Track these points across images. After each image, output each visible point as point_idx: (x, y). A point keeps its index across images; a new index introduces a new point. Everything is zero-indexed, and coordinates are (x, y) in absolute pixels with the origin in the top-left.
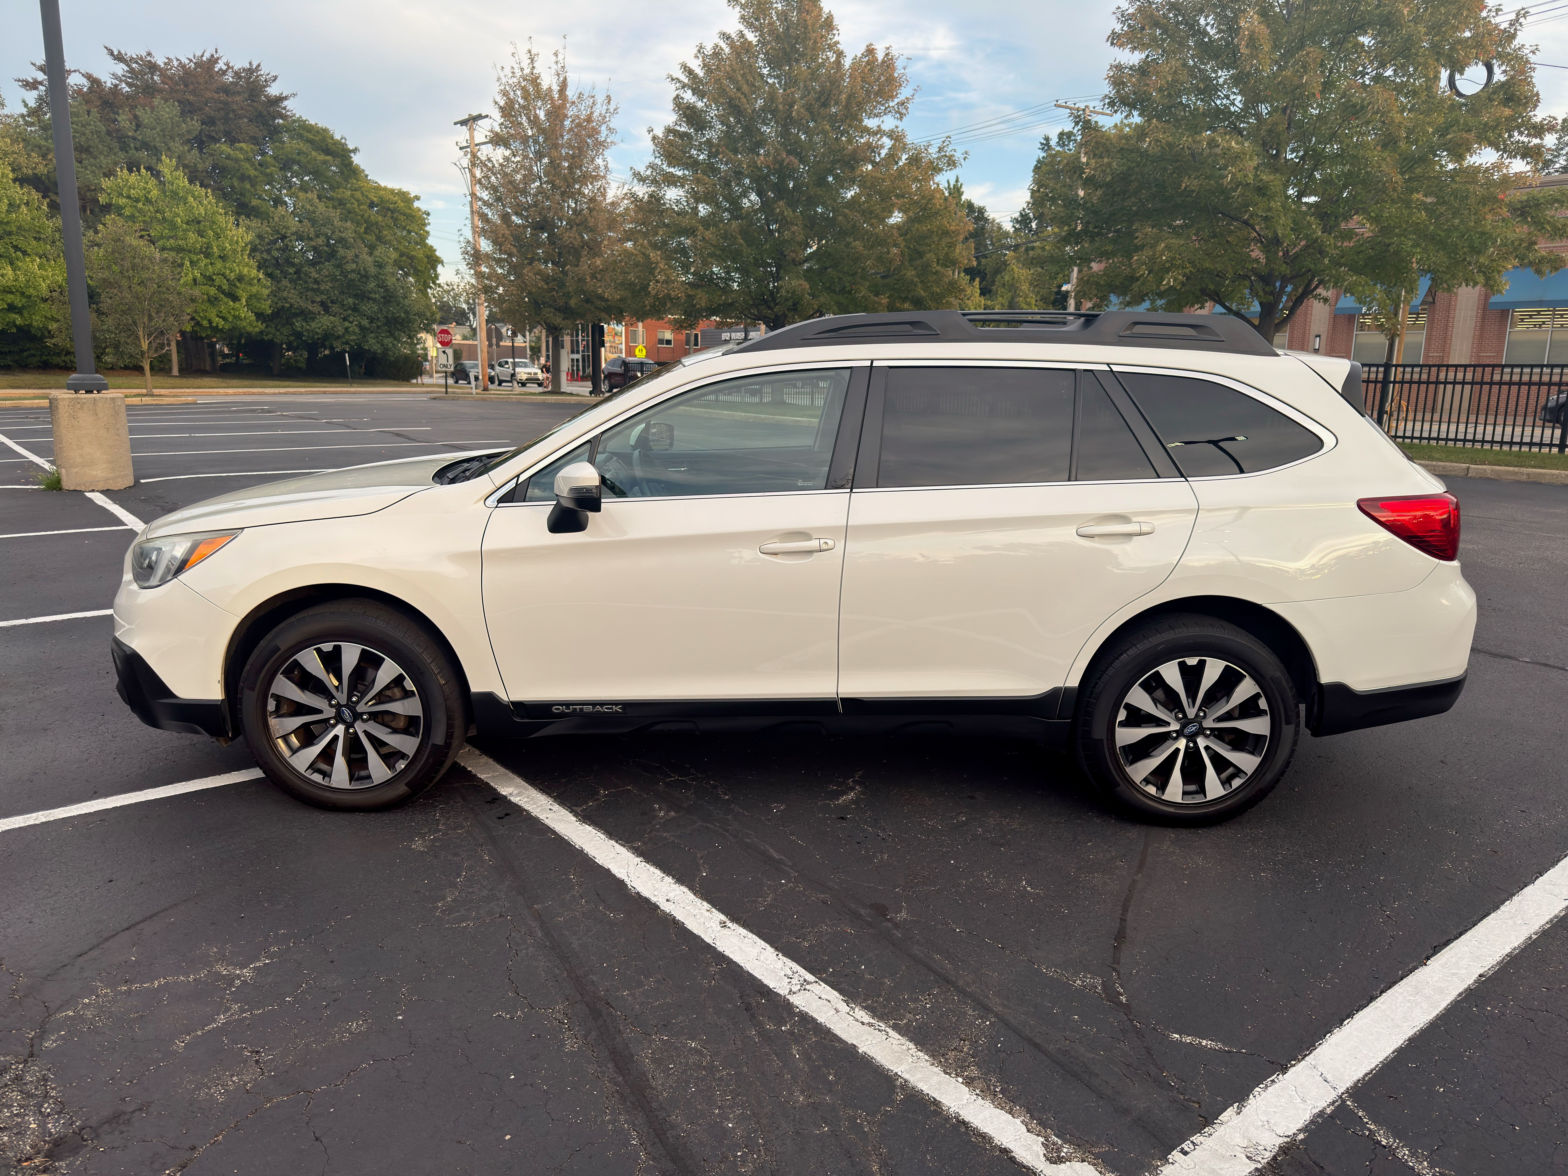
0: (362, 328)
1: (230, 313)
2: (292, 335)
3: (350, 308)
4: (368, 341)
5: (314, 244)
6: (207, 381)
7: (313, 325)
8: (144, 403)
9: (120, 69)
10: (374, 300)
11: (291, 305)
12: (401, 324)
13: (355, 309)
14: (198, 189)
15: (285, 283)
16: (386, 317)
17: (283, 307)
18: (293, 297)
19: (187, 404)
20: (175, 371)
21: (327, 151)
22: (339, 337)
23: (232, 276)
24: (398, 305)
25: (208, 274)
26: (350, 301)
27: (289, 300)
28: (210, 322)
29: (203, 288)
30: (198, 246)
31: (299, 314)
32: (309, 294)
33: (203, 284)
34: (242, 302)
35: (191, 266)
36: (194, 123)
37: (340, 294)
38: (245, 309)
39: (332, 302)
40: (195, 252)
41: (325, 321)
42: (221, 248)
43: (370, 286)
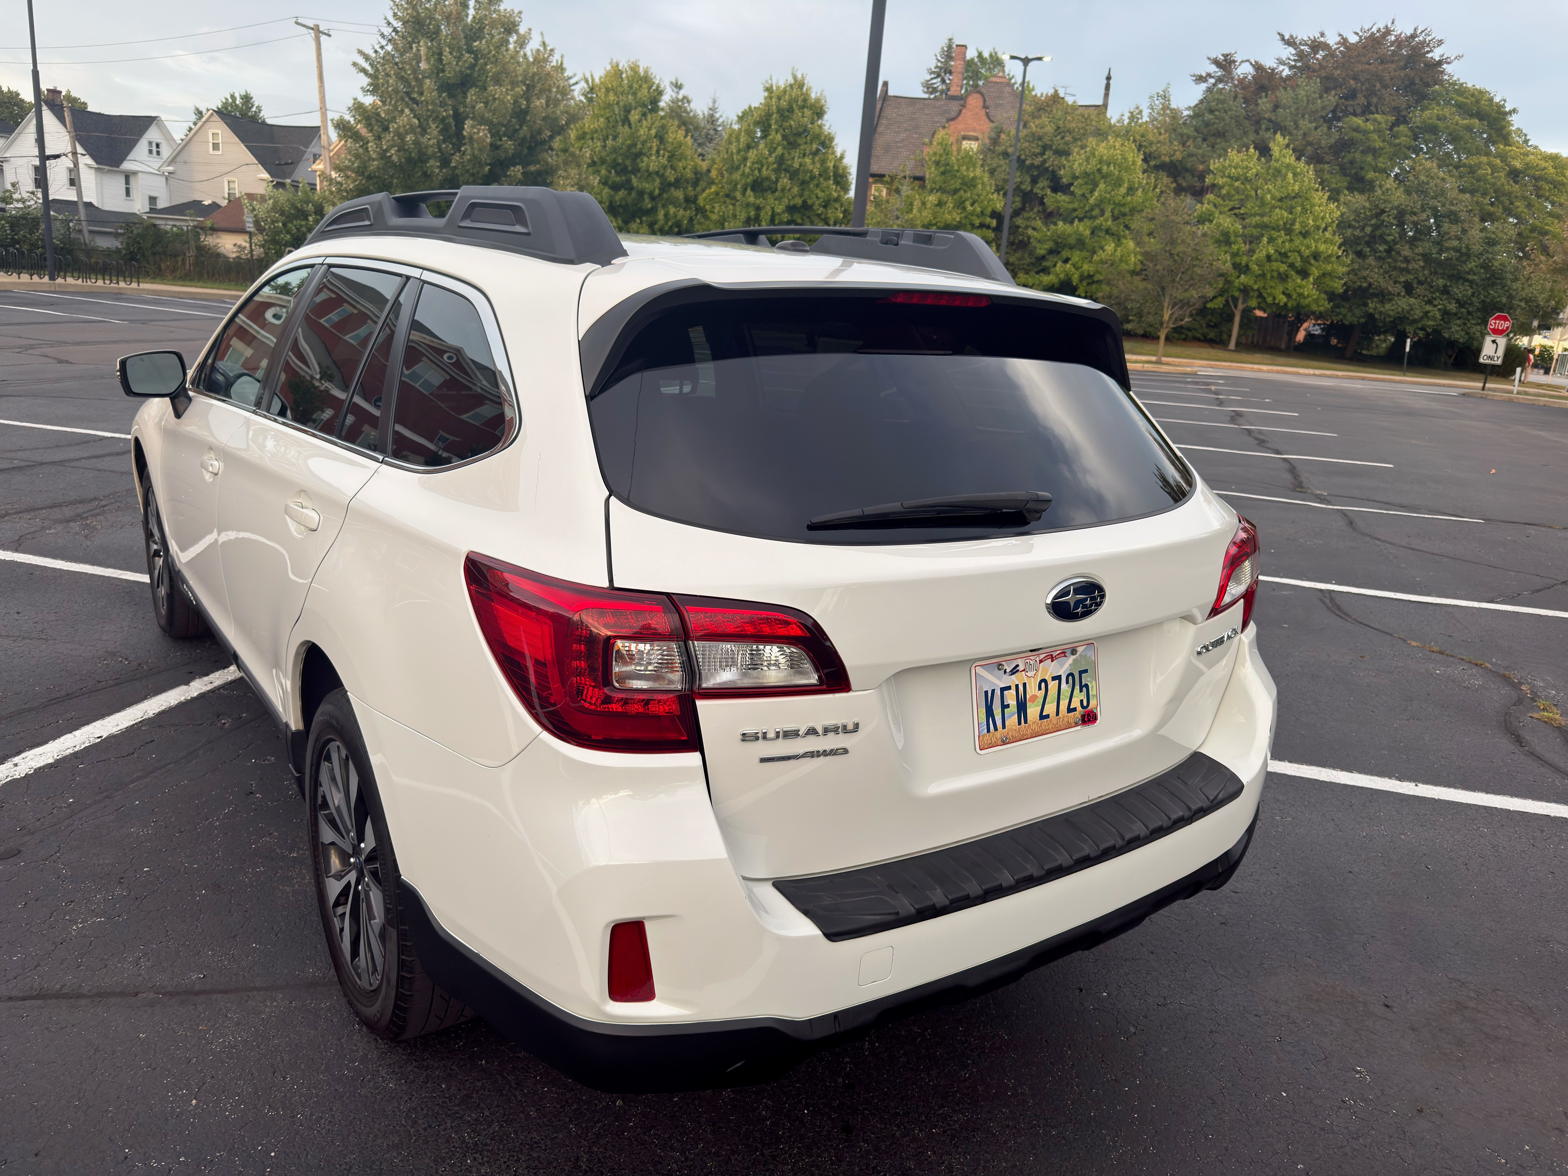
0: (1445, 313)
1: (1295, 290)
2: (1363, 317)
3: (1438, 290)
5: (1416, 219)
7: (1388, 306)
9: (1288, 53)
10: (1471, 282)
11: (1370, 285)
13: (1445, 291)
14: (1301, 165)
15: (1371, 260)
17: (1360, 287)
18: (1375, 276)
20: (1232, 345)
21: (1477, 115)
22: (1415, 321)
23: (1307, 253)
24: (1503, 287)
25: (1283, 251)
26: (1441, 282)
27: (1369, 279)
28: (1274, 298)
29: (1275, 265)
30: (1281, 223)
31: (1376, 295)
32: (1394, 273)
33: (1276, 261)
34: (1311, 279)
35: (1268, 242)
36: (1332, 99)
37: (1431, 274)
38: (1311, 287)
39: (1420, 283)
40: (1277, 228)
41: (1403, 303)
42: (1304, 224)
43: (1470, 266)
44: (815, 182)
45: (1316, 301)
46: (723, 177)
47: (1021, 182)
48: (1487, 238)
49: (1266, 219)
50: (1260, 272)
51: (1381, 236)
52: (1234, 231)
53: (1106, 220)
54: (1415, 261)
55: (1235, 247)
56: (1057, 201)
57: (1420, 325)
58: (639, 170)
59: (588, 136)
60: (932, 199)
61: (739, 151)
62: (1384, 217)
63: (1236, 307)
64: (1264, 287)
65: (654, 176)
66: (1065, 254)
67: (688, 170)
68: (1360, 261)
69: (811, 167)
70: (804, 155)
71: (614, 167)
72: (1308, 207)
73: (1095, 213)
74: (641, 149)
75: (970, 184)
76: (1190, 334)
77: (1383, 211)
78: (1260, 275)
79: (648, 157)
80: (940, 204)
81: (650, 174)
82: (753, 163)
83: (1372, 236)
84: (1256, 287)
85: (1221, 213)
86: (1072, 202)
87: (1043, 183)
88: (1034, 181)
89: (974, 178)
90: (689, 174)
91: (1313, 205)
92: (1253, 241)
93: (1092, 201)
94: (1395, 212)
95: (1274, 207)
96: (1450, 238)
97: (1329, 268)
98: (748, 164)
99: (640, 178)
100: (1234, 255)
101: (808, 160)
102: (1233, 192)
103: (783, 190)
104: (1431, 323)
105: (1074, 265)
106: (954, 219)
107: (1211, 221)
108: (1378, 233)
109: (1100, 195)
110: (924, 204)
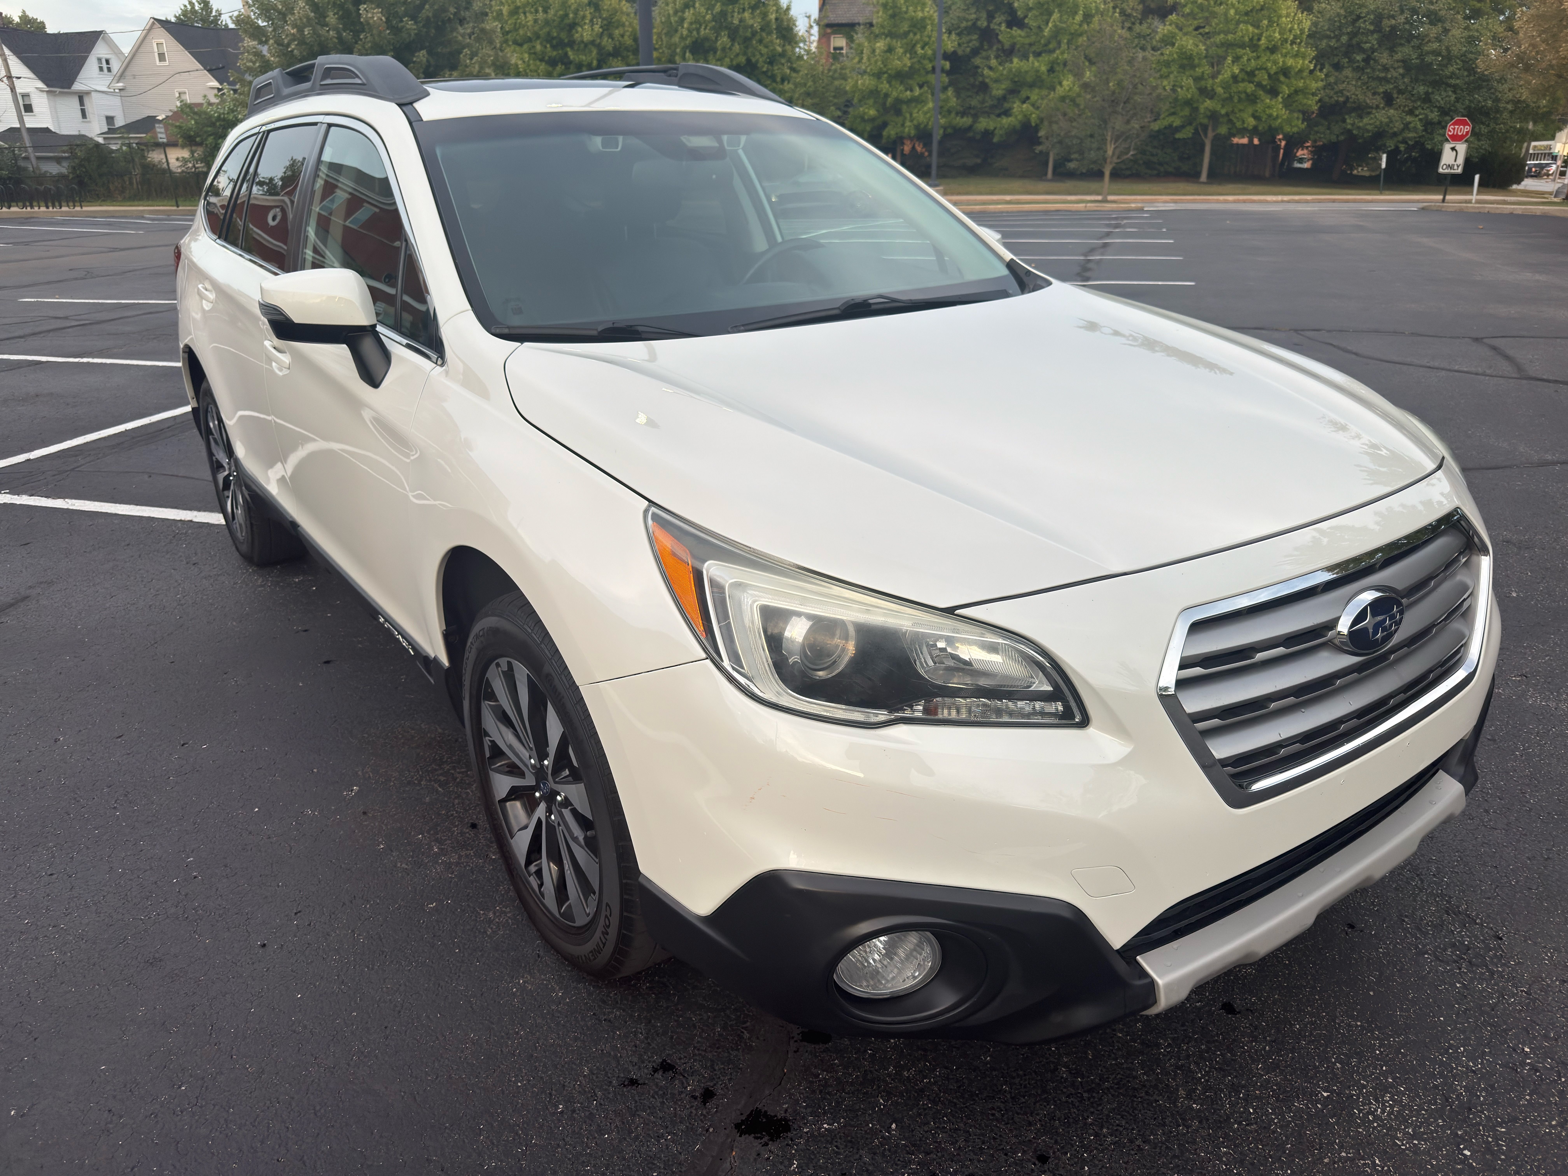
1: (1264, 111)
2: (1342, 134)
3: (1419, 99)
4: (1433, 139)
5: (1393, 22)
7: (1366, 120)
8: (1088, 209)
10: (1454, 87)
11: (1348, 98)
13: (1427, 99)
15: (1348, 72)
17: (1337, 101)
18: (1352, 89)
19: (1129, 210)
20: (1204, 177)
22: (1395, 134)
23: (1274, 69)
25: (1249, 69)
26: (1421, 89)
27: (1345, 92)
28: (1243, 122)
29: (1242, 86)
30: (1247, 39)
31: (1354, 109)
32: (1373, 84)
33: (1243, 80)
34: (1280, 99)
35: (1233, 62)
37: (1411, 82)
38: (1280, 106)
39: (1400, 92)
40: (1243, 46)
41: (1382, 116)
42: (1270, 39)
43: (1451, 69)
44: (758, 37)
45: (1289, 121)
46: (662, 40)
47: (977, 19)
48: (1469, 37)
49: (1230, 37)
50: (1227, 95)
51: (1358, 44)
52: (1197, 54)
53: (1063, 53)
54: (1395, 69)
55: (1199, 71)
56: (1012, 37)
57: (1400, 138)
58: (574, 42)
59: (521, 11)
60: (880, 45)
61: (676, 12)
62: (1360, 23)
63: (1206, 135)
64: (1233, 112)
65: (590, 46)
66: (1024, 93)
67: (626, 38)
68: (1337, 74)
69: (751, 22)
70: (744, 10)
71: (547, 41)
72: (1275, 19)
73: (1051, 46)
74: (574, 18)
75: (918, 25)
76: (1162, 169)
77: (1359, 17)
78: (1227, 99)
79: (582, 27)
80: (890, 50)
81: (586, 45)
82: (691, 23)
83: (1349, 45)
84: (1223, 112)
85: (1186, 34)
86: (1028, 36)
87: (1000, 18)
88: (991, 17)
89: (923, 19)
90: (628, 41)
91: (1280, 17)
92: (1217, 62)
93: (1046, 32)
94: (1372, 17)
95: (1238, 23)
96: (1429, 41)
97: (1301, 84)
98: (686, 25)
99: (578, 50)
100: (1197, 79)
101: (747, 15)
102: (1196, 10)
103: (724, 49)
104: (1411, 135)
105: (1033, 105)
106: (905, 65)
107: (1173, 45)
108: (1354, 42)
109: (1055, 26)
110: (874, 51)
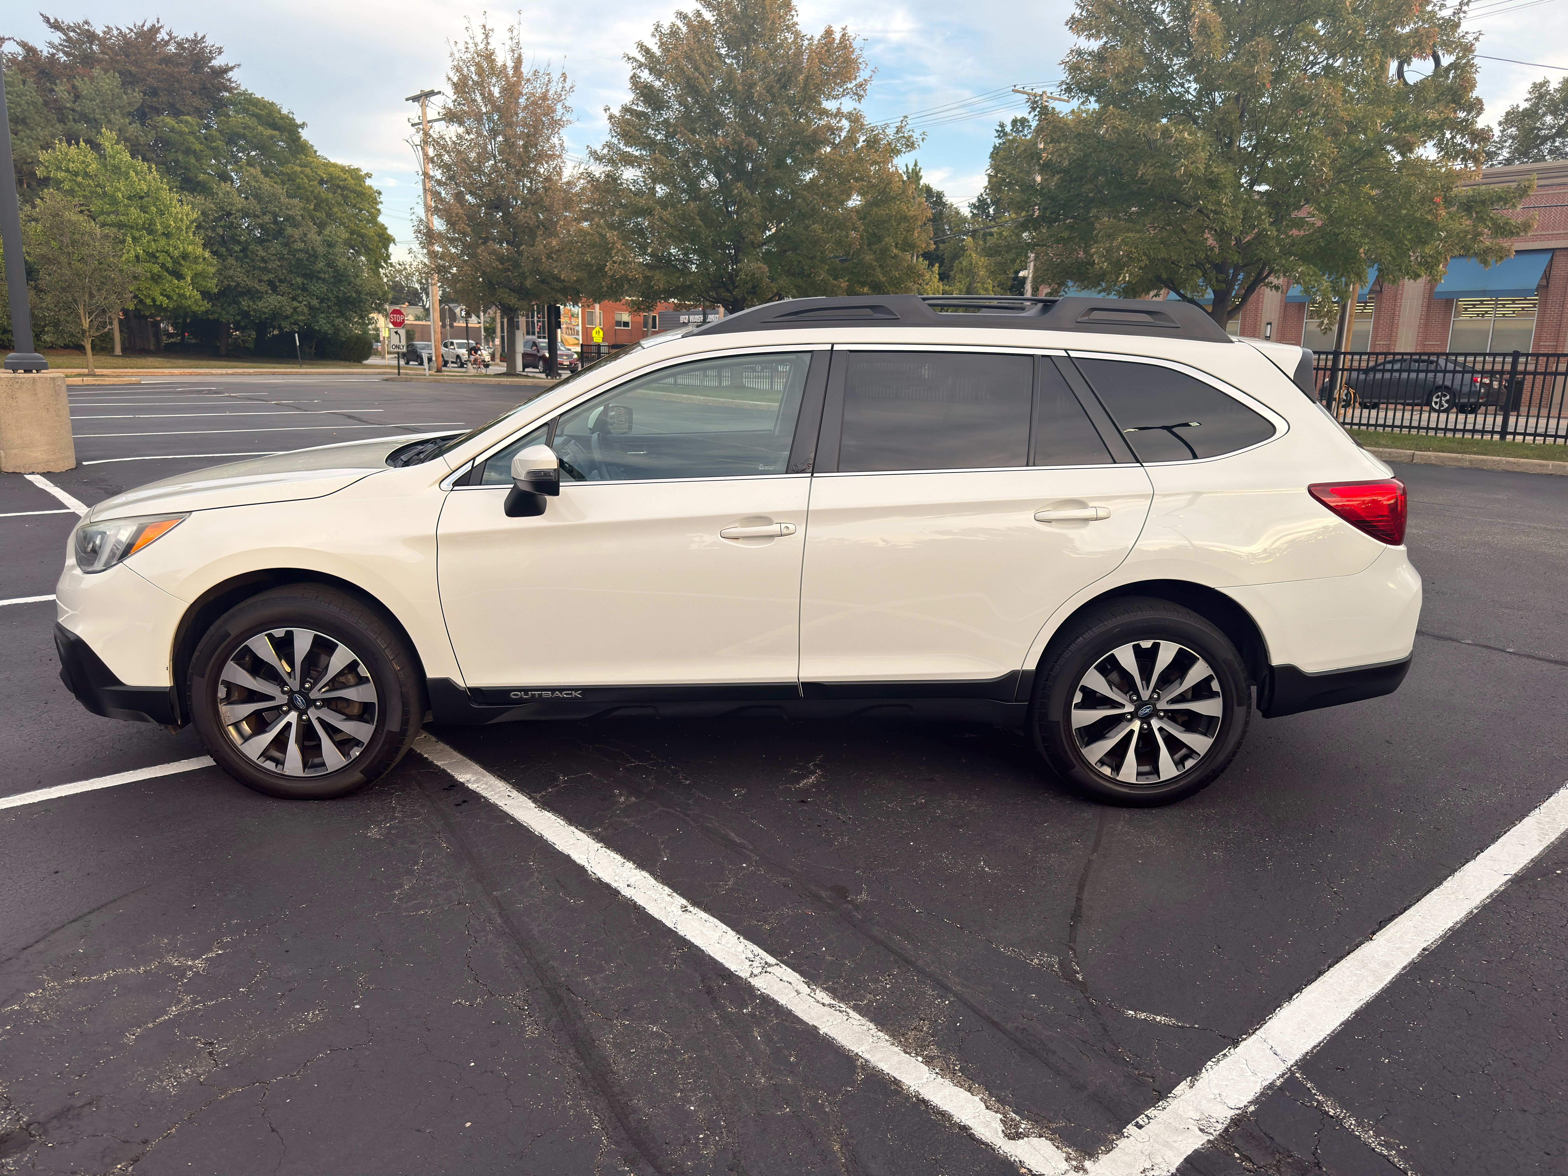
0: (311, 308)
1: (174, 291)
3: (298, 288)
4: (318, 322)
5: (261, 221)
6: (150, 360)
7: (261, 304)
9: (57, 37)
10: (324, 280)
11: (238, 284)
12: (353, 304)
13: (304, 289)
14: (139, 164)
15: (231, 261)
16: (337, 297)
17: (229, 285)
18: (239, 275)
20: (118, 350)
21: (274, 126)
22: (287, 317)
23: (176, 253)
24: (349, 284)
25: (151, 251)
26: (298, 280)
27: (235, 279)
29: (146, 266)
30: (140, 222)
31: (246, 293)
32: (256, 272)
33: (146, 261)
34: (187, 280)
35: (133, 243)
36: (137, 96)
38: (190, 288)
39: (280, 281)
40: (137, 228)
41: (273, 301)
42: (164, 225)
43: (319, 266)
45: (197, 302)
54: (271, 260)
64: (139, 289)
68: (223, 261)
72: (163, 207)
83: (225, 237)
95: (128, 206)
97: (200, 268)
